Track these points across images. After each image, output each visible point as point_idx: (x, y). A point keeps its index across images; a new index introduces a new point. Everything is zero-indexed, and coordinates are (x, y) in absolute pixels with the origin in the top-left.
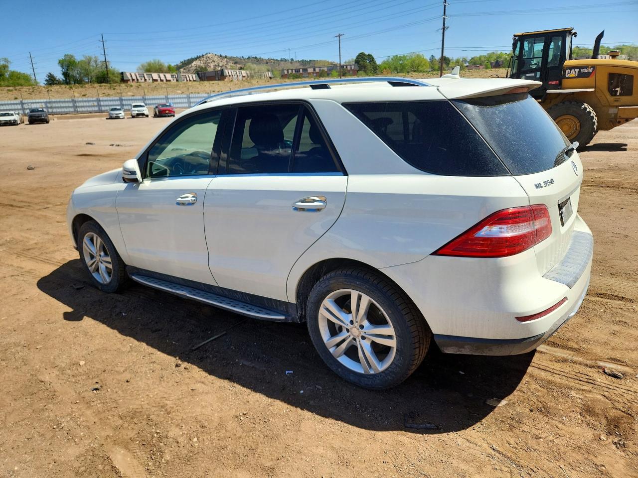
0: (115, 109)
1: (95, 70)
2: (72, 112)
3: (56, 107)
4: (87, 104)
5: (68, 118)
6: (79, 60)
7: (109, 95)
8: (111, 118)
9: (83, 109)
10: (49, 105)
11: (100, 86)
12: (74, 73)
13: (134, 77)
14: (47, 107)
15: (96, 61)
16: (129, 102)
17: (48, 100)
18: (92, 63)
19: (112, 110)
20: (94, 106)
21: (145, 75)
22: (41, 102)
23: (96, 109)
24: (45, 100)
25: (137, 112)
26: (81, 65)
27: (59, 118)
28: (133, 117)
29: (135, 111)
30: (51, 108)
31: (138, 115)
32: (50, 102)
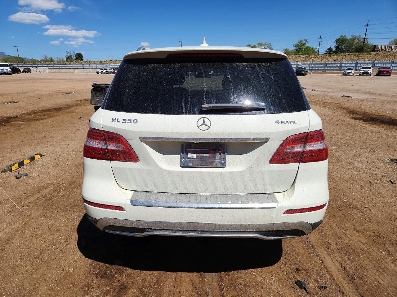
0: (350, 69)
1: (355, 44)
2: (322, 70)
3: (314, 67)
4: (333, 65)
5: (319, 74)
6: (348, 38)
7: (352, 60)
8: (344, 75)
9: (330, 69)
10: (311, 66)
11: (349, 54)
12: (342, 47)
13: (383, 48)
14: (309, 67)
15: (358, 39)
16: (360, 65)
17: (311, 63)
18: (356, 40)
19: (347, 69)
20: (337, 67)
21: (393, 46)
22: (307, 64)
23: (338, 68)
24: (309, 63)
25: (363, 72)
26: (349, 41)
27: (313, 73)
28: (360, 75)
29: (362, 71)
30: (312, 67)
31: (363, 74)
32: (312, 64)
